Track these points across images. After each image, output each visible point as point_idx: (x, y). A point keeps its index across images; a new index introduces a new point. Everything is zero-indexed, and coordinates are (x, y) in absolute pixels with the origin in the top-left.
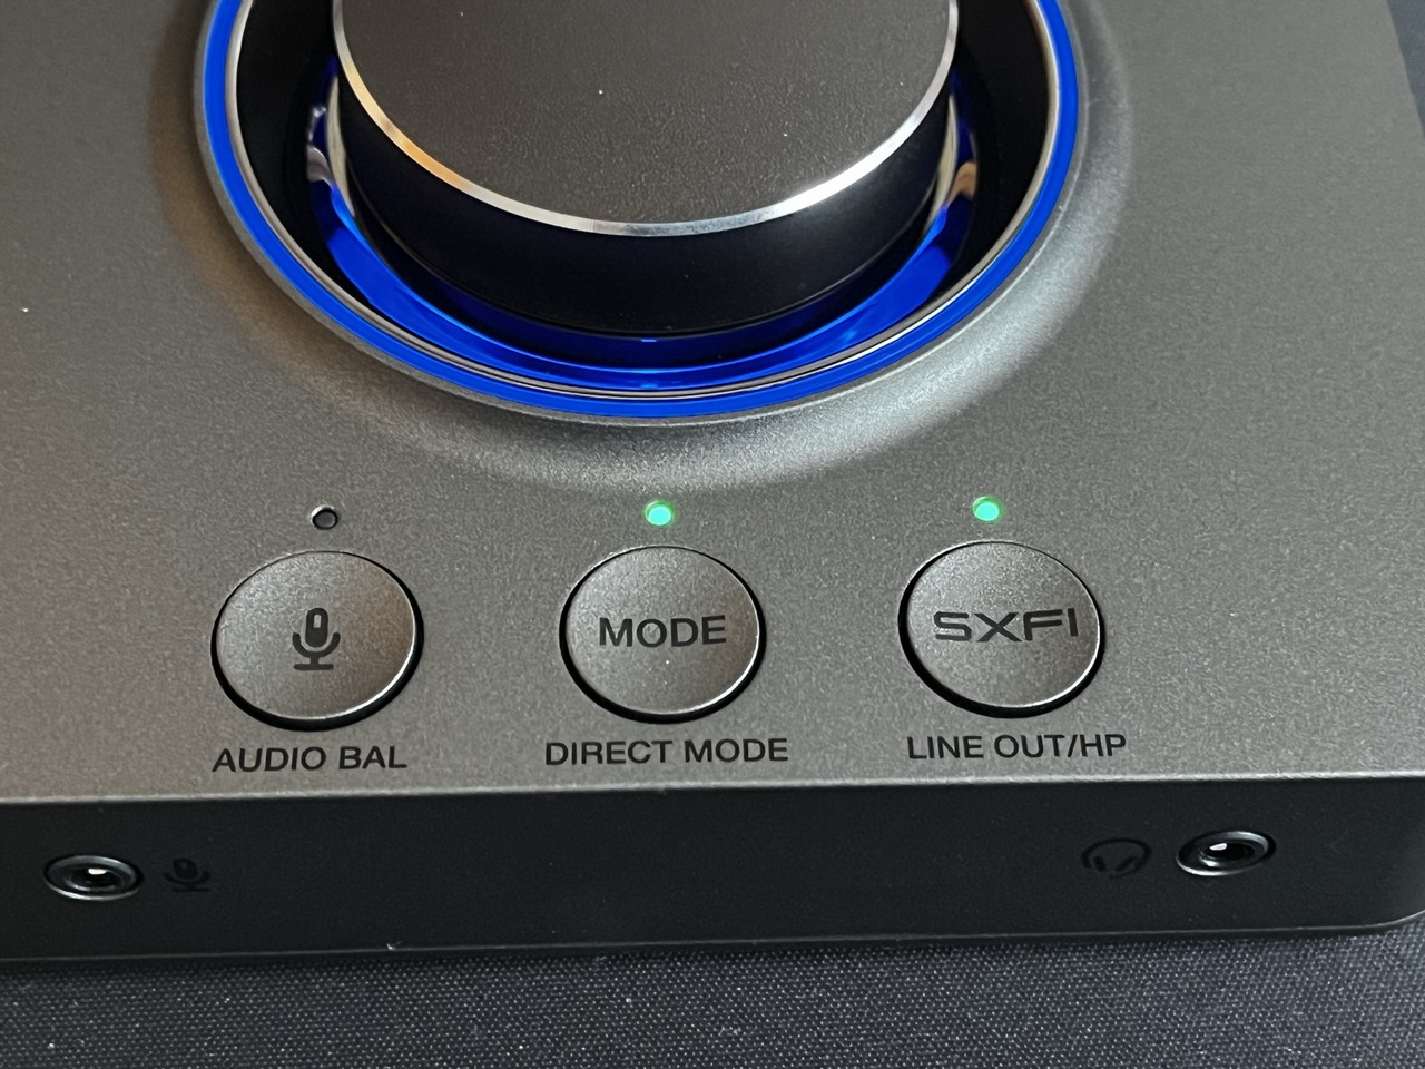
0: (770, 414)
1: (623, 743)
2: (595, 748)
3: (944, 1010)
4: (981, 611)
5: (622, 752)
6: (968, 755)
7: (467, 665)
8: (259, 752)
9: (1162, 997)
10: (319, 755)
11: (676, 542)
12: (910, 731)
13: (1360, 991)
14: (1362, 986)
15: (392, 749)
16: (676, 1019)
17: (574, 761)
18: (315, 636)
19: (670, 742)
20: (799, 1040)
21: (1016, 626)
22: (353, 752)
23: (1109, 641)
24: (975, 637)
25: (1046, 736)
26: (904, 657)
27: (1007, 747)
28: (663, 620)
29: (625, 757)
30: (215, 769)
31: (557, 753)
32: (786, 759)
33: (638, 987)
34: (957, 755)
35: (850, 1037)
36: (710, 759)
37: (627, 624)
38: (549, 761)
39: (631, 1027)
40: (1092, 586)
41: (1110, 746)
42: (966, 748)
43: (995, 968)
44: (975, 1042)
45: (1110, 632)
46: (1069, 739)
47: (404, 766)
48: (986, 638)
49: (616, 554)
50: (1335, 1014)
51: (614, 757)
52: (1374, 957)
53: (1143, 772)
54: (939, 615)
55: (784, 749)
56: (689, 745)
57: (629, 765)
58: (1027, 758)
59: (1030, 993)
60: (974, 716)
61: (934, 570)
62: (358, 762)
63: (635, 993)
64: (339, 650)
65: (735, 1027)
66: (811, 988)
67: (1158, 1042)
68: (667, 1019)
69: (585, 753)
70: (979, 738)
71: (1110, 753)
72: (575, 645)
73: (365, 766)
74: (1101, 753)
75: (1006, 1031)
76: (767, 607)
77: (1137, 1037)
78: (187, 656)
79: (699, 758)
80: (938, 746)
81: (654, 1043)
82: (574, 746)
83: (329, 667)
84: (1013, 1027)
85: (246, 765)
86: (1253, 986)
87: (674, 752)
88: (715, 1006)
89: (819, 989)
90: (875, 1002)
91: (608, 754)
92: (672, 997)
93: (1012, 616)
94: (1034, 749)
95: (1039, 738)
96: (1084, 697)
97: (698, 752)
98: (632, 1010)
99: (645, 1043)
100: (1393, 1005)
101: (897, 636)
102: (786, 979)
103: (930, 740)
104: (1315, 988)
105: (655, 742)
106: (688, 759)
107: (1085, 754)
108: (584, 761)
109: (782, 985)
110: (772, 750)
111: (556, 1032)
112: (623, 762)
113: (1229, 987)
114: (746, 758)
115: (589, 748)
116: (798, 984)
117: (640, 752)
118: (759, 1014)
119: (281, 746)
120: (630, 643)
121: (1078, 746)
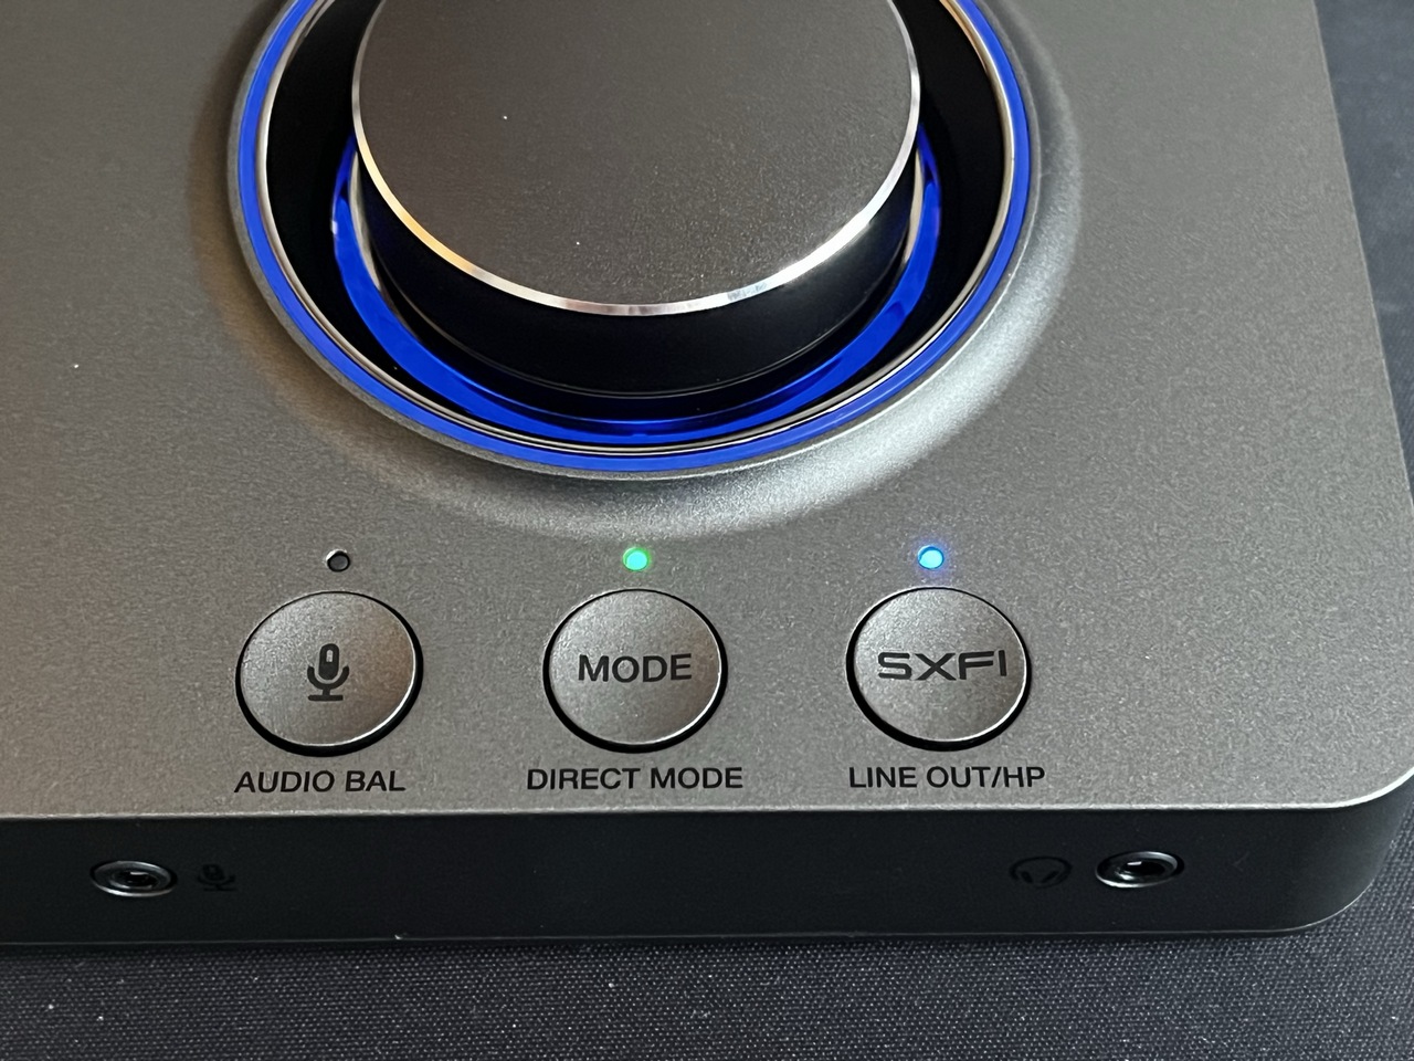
0: (737, 469)
1: (596, 770)
2: (571, 775)
3: (893, 998)
4: (921, 652)
5: (595, 778)
6: (902, 784)
7: (460, 698)
8: (276, 774)
9: (1091, 989)
10: (328, 778)
11: (650, 585)
12: (853, 761)
13: (1272, 987)
14: (1274, 981)
15: (393, 774)
16: (653, 1003)
17: (553, 787)
18: (328, 669)
19: (638, 770)
20: (763, 1023)
21: (952, 666)
22: (358, 776)
23: (1035, 682)
24: (914, 676)
25: (973, 768)
26: (850, 694)
27: (938, 778)
28: (636, 658)
29: (598, 783)
30: (237, 791)
31: (538, 779)
32: (740, 786)
33: (620, 973)
34: (892, 784)
35: (808, 1021)
36: (673, 785)
37: (604, 660)
38: (530, 786)
39: (612, 1009)
40: (1022, 630)
41: (1030, 778)
42: (901, 778)
43: (941, 960)
44: (921, 1027)
45: (1036, 673)
46: (994, 770)
47: (403, 789)
48: (924, 677)
49: (596, 596)
50: (1248, 1007)
51: (588, 783)
52: (1286, 956)
53: (1057, 802)
54: (882, 656)
55: (739, 777)
56: (655, 772)
57: (601, 790)
58: (955, 788)
59: (972, 984)
60: (910, 749)
61: (880, 614)
62: (363, 785)
63: (617, 978)
64: (347, 683)
65: (706, 1011)
66: (775, 977)
67: (1086, 1030)
68: (645, 1003)
69: (562, 780)
70: (914, 769)
71: (1030, 784)
72: (556, 681)
73: (368, 789)
74: (1021, 785)
75: (948, 1018)
76: (729, 646)
77: (1067, 1026)
78: (215, 687)
79: (663, 785)
80: (877, 776)
81: (633, 1024)
82: (553, 772)
83: (339, 698)
84: (955, 1015)
85: (265, 787)
86: (1174, 980)
87: (641, 779)
88: (688, 991)
89: (782, 977)
90: (832, 989)
91: (583, 779)
92: (650, 983)
93: (947, 657)
94: (962, 779)
95: (968, 771)
96: (1009, 732)
97: (663, 780)
98: (614, 994)
99: (625, 1024)
100: (1302, 1000)
101: (845, 674)
102: (752, 968)
103: (870, 770)
104: (1231, 983)
105: (624, 770)
106: (653, 786)
107: (1007, 785)
108: (561, 786)
109: (749, 973)
110: (728, 778)
111: (546, 1013)
112: (596, 787)
113: (1153, 981)
114: (705, 785)
115: (566, 775)
116: (764, 972)
117: (611, 779)
118: (727, 1000)
119: (295, 769)
120: (606, 678)
121: (1001, 777)
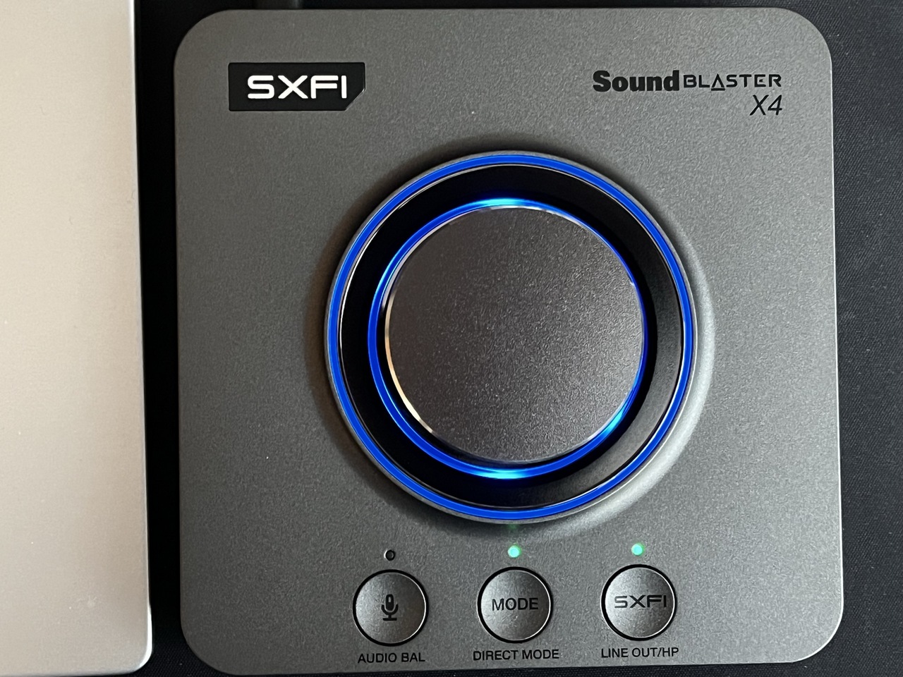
1: (500, 651)
4: (631, 595)
5: (500, 655)
6: (622, 656)
7: (445, 619)
8: (374, 655)
10: (394, 656)
12: (604, 646)
15: (420, 654)
17: (483, 659)
18: (390, 606)
19: (517, 651)
21: (644, 601)
22: (406, 655)
23: (678, 610)
24: (629, 606)
25: (651, 648)
26: (603, 615)
27: (636, 653)
28: (515, 599)
29: (502, 657)
30: (358, 662)
32: (558, 657)
34: (618, 656)
36: (531, 658)
37: (502, 601)
38: (475, 659)
40: (674, 586)
41: (673, 652)
42: (622, 653)
45: (678, 606)
46: (659, 649)
47: (424, 661)
48: (633, 607)
49: (498, 570)
51: (498, 657)
53: (683, 663)
54: (616, 598)
55: (557, 654)
56: (524, 652)
57: (502, 660)
58: (643, 657)
60: (625, 640)
61: (616, 578)
62: (408, 659)
64: (398, 612)
69: (487, 656)
70: (627, 649)
71: (673, 655)
72: (483, 611)
73: (411, 660)
74: (669, 655)
76: (554, 595)
82: (483, 652)
83: (395, 619)
85: (369, 660)
87: (519, 655)
91: (495, 655)
93: (643, 597)
94: (646, 653)
95: (648, 649)
96: (665, 634)
97: (527, 655)
101: (601, 605)
103: (610, 650)
105: (512, 651)
106: (523, 657)
107: (664, 655)
110: (553, 654)
114: (544, 658)
115: (489, 654)
117: (507, 655)
119: (381, 652)
120: (503, 609)
121: (661, 653)
